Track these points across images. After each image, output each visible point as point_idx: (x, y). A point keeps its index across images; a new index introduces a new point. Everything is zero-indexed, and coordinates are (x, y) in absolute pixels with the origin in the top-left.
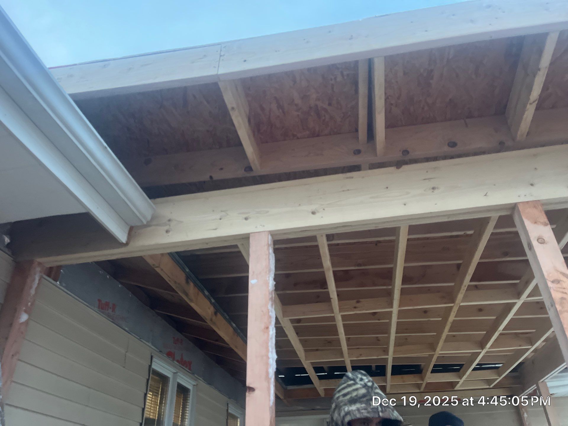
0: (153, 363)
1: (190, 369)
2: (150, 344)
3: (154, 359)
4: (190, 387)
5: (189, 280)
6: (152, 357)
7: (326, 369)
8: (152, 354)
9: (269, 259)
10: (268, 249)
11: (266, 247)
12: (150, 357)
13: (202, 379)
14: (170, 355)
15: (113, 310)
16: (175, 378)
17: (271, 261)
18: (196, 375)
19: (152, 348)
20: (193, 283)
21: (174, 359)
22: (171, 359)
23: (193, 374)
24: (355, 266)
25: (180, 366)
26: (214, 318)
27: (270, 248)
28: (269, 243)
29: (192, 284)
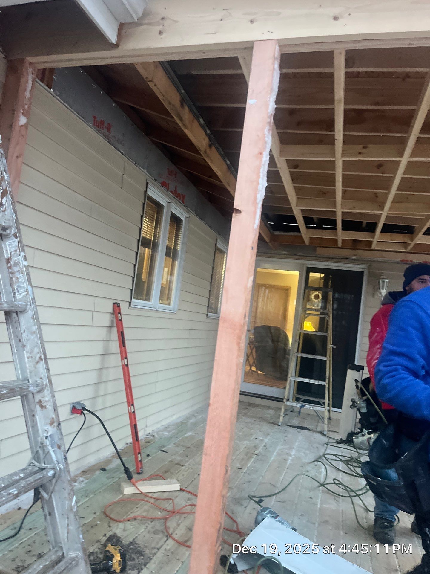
0: (149, 190)
1: (183, 202)
2: (145, 171)
3: (149, 186)
4: (183, 218)
5: (184, 104)
6: (147, 183)
7: (315, 220)
8: (148, 181)
9: (273, 77)
10: (274, 64)
11: (271, 61)
12: (145, 183)
13: (193, 213)
14: (164, 184)
15: (109, 130)
16: (168, 207)
17: (274, 79)
18: (188, 208)
19: (147, 175)
20: (188, 107)
21: (168, 190)
22: (165, 189)
23: (186, 207)
24: (371, 105)
25: (174, 197)
26: (208, 150)
27: (276, 62)
28: (276, 56)
29: (187, 109)
